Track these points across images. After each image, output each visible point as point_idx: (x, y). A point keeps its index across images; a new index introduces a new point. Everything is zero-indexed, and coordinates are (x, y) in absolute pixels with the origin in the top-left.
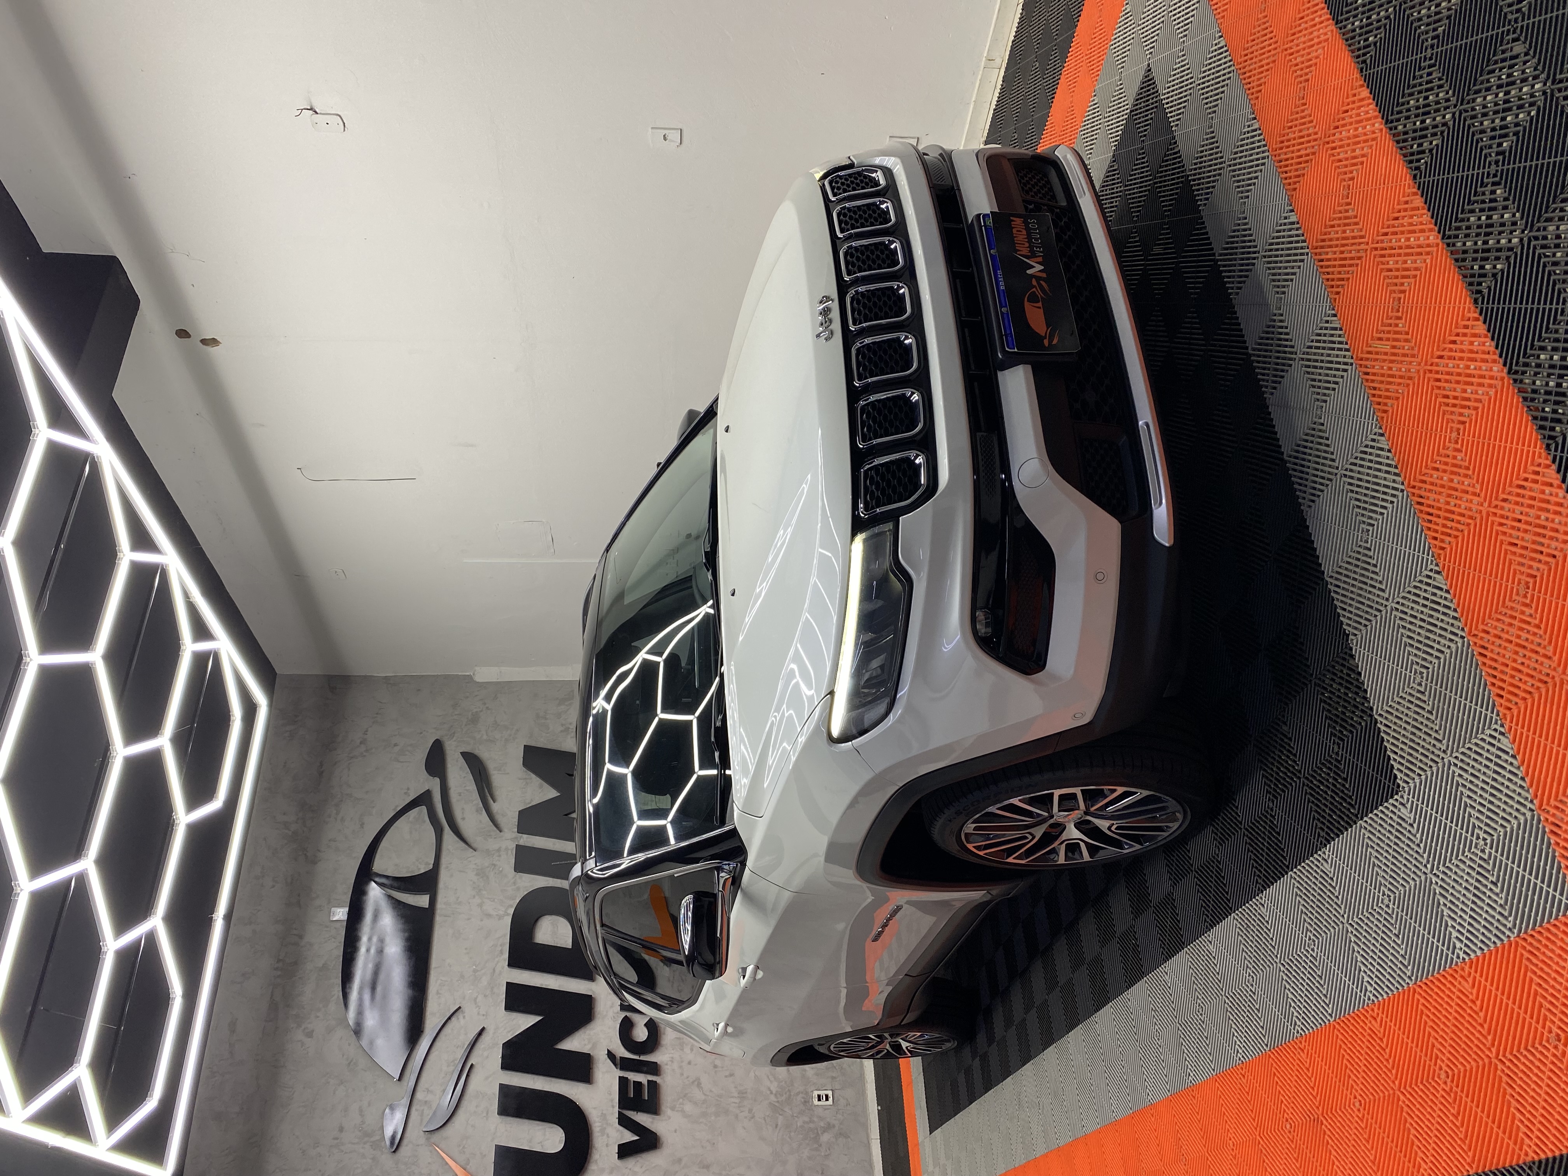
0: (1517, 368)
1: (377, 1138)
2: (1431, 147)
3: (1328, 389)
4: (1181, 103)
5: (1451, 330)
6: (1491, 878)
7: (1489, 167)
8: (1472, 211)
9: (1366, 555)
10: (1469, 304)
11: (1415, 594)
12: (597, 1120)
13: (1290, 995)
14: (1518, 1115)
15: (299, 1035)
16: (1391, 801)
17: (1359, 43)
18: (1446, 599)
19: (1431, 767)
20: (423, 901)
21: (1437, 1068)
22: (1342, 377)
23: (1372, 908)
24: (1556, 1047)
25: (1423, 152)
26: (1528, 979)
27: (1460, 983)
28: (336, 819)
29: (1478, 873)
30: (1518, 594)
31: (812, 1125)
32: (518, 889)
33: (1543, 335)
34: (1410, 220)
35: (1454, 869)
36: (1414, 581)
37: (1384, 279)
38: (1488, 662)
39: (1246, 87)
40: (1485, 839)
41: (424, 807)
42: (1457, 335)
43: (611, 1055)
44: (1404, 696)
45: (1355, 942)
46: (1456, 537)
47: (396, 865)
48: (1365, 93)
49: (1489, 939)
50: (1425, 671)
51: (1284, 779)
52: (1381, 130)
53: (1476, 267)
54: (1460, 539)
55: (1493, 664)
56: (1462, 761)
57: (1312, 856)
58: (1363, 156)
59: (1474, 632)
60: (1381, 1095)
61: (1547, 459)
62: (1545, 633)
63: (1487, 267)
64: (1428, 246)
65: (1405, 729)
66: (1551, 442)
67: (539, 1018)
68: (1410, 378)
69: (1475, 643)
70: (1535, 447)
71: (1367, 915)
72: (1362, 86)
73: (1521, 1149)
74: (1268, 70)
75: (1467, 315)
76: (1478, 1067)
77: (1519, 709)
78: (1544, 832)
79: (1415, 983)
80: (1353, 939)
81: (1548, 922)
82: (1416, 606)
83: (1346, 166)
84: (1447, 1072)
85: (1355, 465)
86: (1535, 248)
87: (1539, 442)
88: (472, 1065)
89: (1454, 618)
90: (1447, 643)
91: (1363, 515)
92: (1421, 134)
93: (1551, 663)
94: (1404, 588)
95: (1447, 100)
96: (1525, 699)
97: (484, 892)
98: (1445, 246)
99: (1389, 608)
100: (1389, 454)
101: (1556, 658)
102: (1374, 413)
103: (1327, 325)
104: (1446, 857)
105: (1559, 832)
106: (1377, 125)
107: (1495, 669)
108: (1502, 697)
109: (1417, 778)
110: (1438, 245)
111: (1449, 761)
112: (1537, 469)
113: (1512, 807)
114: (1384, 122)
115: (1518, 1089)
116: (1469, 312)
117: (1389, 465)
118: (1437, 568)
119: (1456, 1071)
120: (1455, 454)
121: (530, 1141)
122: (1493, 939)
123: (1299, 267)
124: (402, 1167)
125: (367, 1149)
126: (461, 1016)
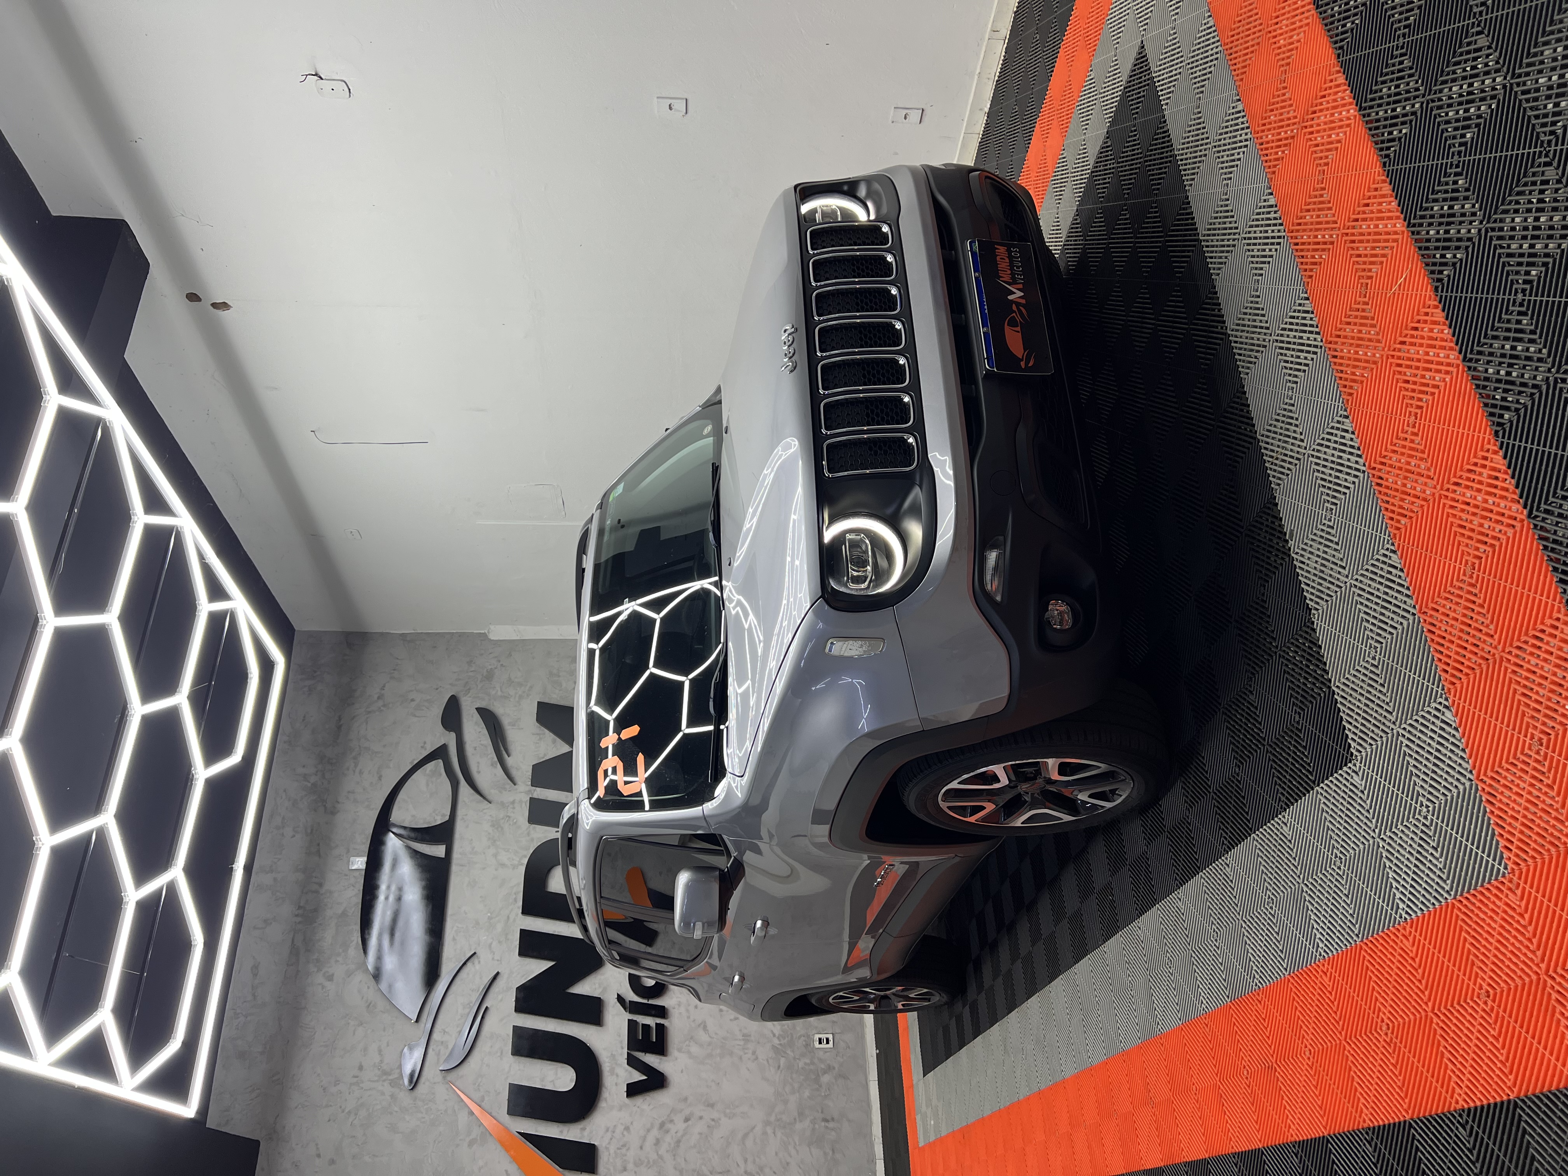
0: (1472, 356)
1: (396, 1076)
2: (1400, 135)
3: (1299, 370)
4: (1171, 82)
5: (1412, 318)
6: (1432, 843)
7: (1452, 158)
8: (1436, 201)
9: (1329, 533)
10: (1430, 292)
11: (1372, 572)
12: (607, 1060)
13: (1250, 950)
14: (1450, 1065)
15: (319, 978)
16: (1345, 769)
17: (1337, 28)
18: (1400, 577)
19: (1381, 737)
20: (439, 851)
21: (1379, 1021)
22: (1312, 359)
23: (1325, 869)
24: (1485, 1003)
25: (1393, 140)
26: (1462, 938)
27: (1402, 941)
28: (354, 771)
29: (1421, 838)
30: (1464, 575)
31: (812, 1067)
32: (532, 840)
33: (1496, 324)
34: (1379, 208)
35: (1400, 834)
36: (1372, 559)
37: (1354, 264)
38: (1437, 639)
39: (1232, 68)
40: (1427, 807)
41: (440, 761)
42: (1419, 321)
43: (620, 999)
44: (1360, 669)
45: (1309, 901)
46: (1411, 518)
47: (413, 816)
48: (1341, 79)
49: (1429, 901)
50: (1379, 646)
51: (1250, 746)
52: (1355, 116)
53: (1438, 256)
54: (1414, 520)
55: (1442, 641)
56: (1409, 732)
57: (1273, 819)
58: (1339, 141)
59: (1424, 609)
60: (1329, 1044)
61: (1495, 445)
62: (1488, 612)
63: (1448, 256)
64: (1396, 233)
65: (1359, 700)
66: (1499, 428)
67: (551, 964)
68: (1375, 363)
69: (1425, 621)
70: (1485, 433)
71: (1321, 876)
72: (1338, 72)
73: (1452, 1097)
74: (1252, 52)
75: (1428, 303)
76: (1415, 1020)
77: (1462, 683)
78: (1481, 801)
79: (1362, 941)
80: (1308, 898)
81: (1482, 886)
82: (1373, 584)
83: (1322, 151)
84: (1388, 1025)
85: (1322, 445)
86: (1491, 238)
87: (1488, 429)
88: (487, 1008)
89: (1407, 596)
90: (1401, 620)
91: (1328, 495)
92: (1393, 121)
93: (1492, 641)
94: (1363, 566)
95: (1417, 89)
96: (1467, 675)
97: (498, 843)
98: (1410, 234)
99: (1348, 584)
100: (1353, 436)
101: (1496, 637)
102: (1340, 395)
103: (1300, 308)
104: (1392, 822)
105: (1494, 802)
106: (1352, 111)
107: (1443, 645)
108: (1447, 672)
109: (1368, 747)
110: (1403, 232)
111: (1398, 732)
112: (1486, 454)
113: (1453, 777)
114: (1358, 108)
115: (1450, 1041)
116: (1430, 299)
117: (1352, 447)
118: (1393, 548)
119: (1396, 1023)
120: (1413, 437)
121: (542, 1080)
122: (1433, 900)
123: (1276, 250)
124: (420, 1104)
125: (386, 1087)
126: (476, 961)
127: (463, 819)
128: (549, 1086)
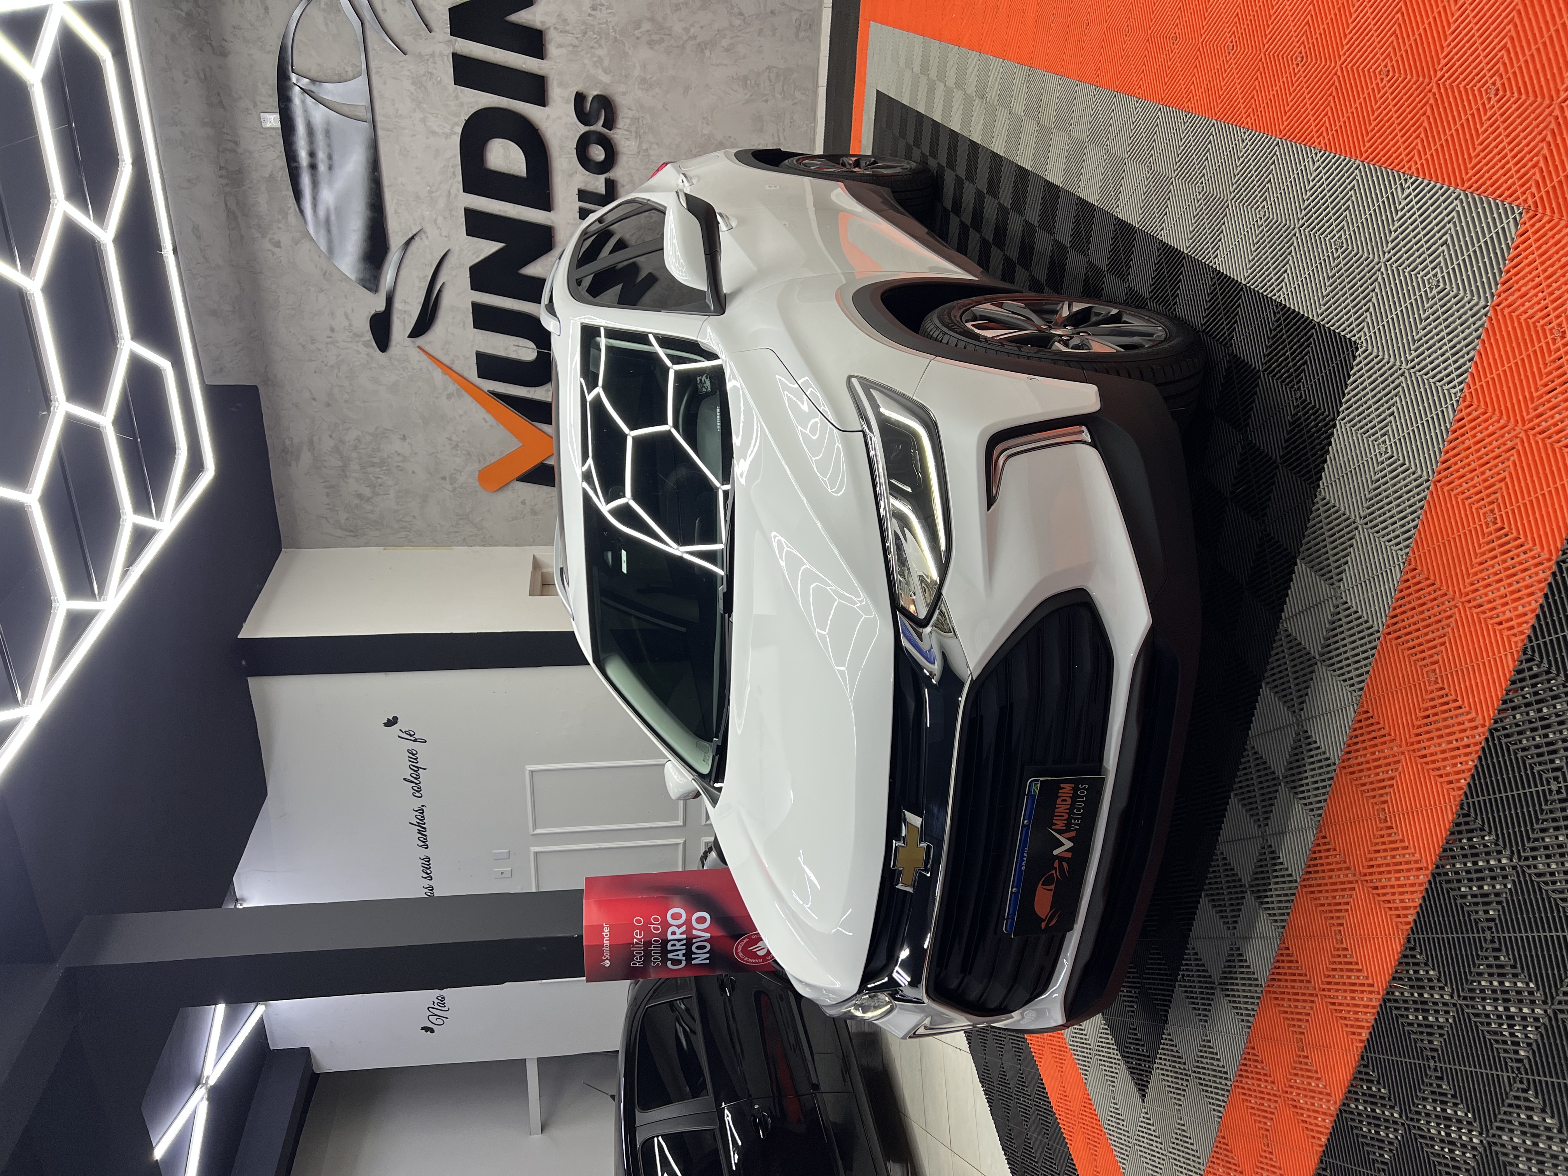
1: (367, 338)
15: (266, 244)
32: (462, 104)
47: (319, 65)
97: (425, 106)
124: (396, 363)
125: (361, 348)
126: (424, 236)
127: (378, 72)
128: (513, 355)
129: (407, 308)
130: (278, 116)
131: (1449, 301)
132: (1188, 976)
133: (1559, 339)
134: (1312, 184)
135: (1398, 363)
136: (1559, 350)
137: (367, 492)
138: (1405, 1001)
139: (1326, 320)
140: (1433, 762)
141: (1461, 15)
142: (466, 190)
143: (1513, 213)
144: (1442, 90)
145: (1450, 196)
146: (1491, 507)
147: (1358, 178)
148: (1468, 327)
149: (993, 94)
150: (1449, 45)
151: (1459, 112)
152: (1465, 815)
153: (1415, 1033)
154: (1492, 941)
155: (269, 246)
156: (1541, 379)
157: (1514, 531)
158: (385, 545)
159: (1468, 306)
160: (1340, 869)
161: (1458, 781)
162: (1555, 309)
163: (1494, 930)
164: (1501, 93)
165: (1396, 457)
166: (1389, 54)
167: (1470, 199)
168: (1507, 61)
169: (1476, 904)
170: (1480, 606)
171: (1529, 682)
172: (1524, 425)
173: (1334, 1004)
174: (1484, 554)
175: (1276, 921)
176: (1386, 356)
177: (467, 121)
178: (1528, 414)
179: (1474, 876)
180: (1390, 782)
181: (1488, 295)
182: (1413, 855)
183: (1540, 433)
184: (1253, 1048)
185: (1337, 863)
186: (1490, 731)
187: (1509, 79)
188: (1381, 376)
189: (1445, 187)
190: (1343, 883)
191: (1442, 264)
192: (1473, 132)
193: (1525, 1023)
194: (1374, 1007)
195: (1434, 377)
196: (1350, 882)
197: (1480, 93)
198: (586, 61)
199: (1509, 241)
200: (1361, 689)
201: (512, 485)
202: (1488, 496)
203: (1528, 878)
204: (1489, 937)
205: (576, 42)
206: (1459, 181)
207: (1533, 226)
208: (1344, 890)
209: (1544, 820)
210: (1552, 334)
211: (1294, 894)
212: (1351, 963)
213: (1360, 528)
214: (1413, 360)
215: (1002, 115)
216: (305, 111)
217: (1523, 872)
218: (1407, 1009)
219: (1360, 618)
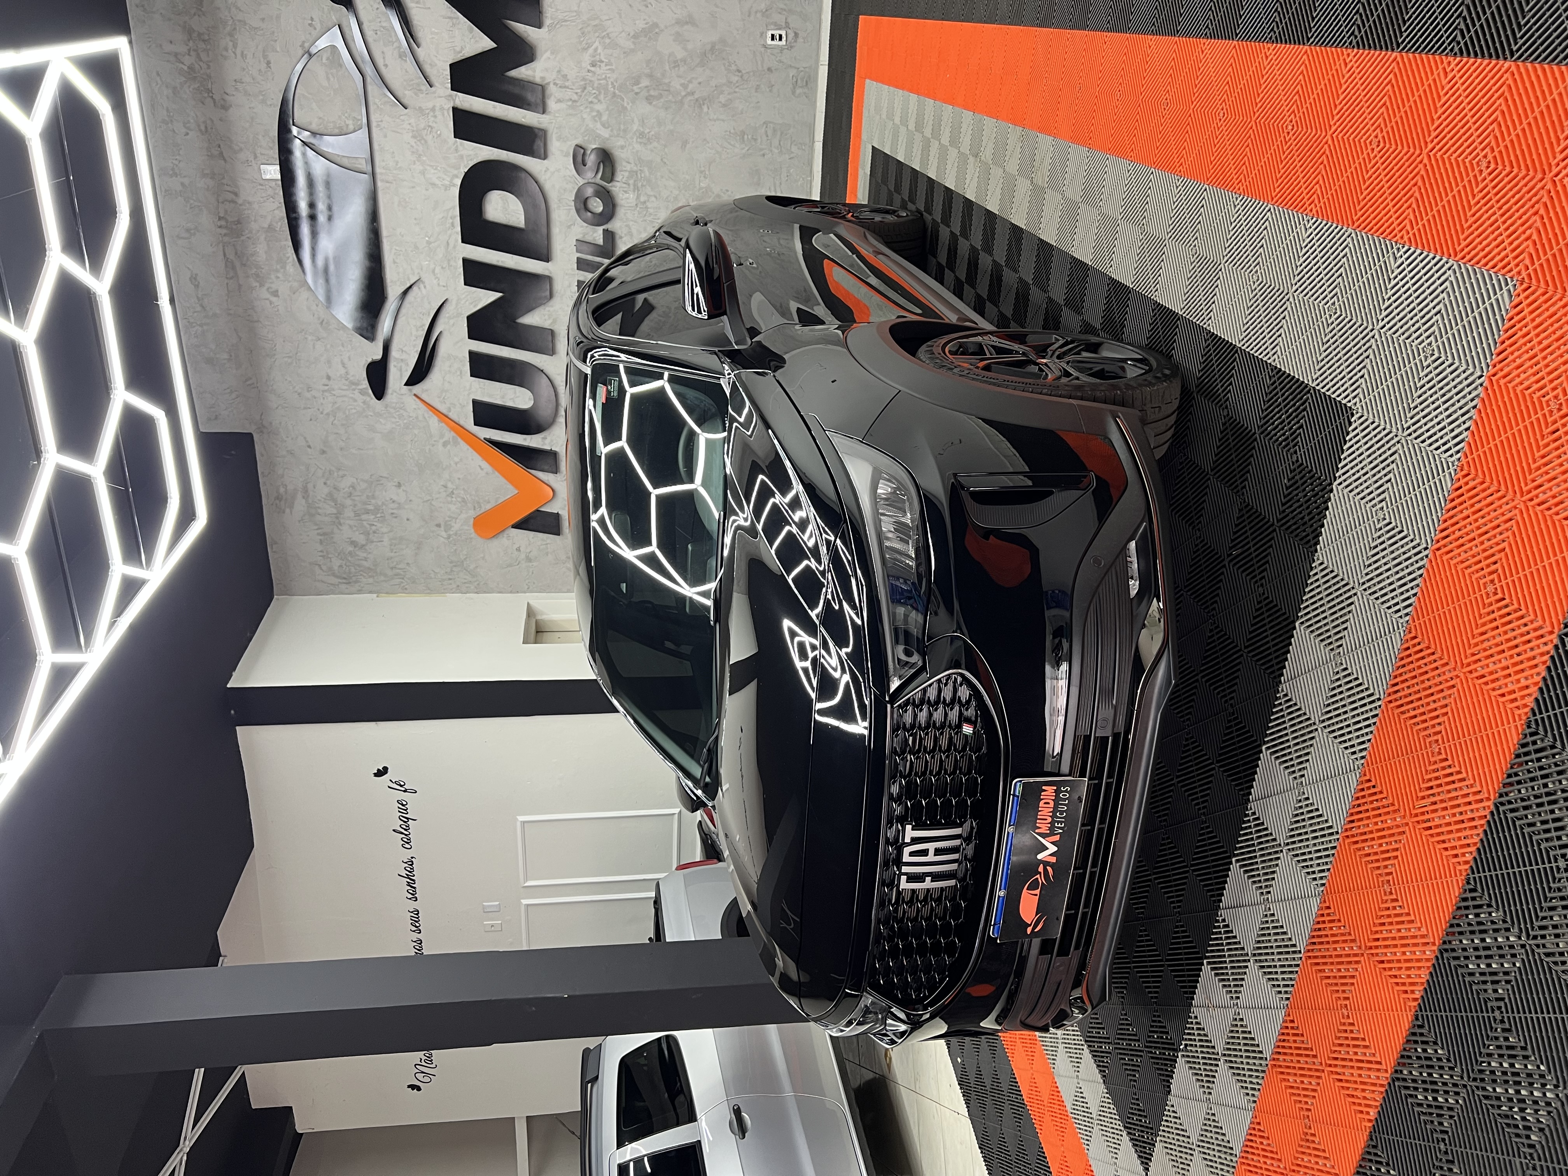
1: (364, 386)
12: (561, 384)
15: (264, 293)
28: (235, 54)
32: (461, 157)
47: (320, 118)
97: (424, 158)
124: (392, 411)
125: (357, 395)
126: (422, 286)
127: (378, 126)
128: (510, 404)
129: (404, 356)
130: (278, 167)
131: (1444, 370)
132: (1191, 1045)
133: (1555, 411)
134: (1304, 251)
135: (1394, 430)
136: (1555, 422)
137: (361, 539)
138: (1414, 1081)
139: (1321, 385)
140: (1438, 834)
141: (1451, 89)
142: (464, 241)
143: (1507, 284)
144: (1433, 162)
145: (1443, 266)
146: (1491, 577)
147: (1351, 245)
148: (1464, 397)
149: (987, 154)
150: (1439, 117)
151: (1450, 183)
152: (1471, 891)
153: (1425, 1114)
154: (1502, 1021)
155: (268, 296)
156: (1538, 451)
157: (1515, 602)
158: (378, 593)
159: (1463, 376)
160: (1345, 941)
161: (1463, 855)
162: (1551, 381)
163: (1503, 1009)
164: (1492, 166)
165: (1394, 524)
166: (1379, 126)
167: (1463, 270)
168: (1498, 135)
169: (1485, 982)
170: (1483, 676)
171: (1534, 756)
172: (1522, 496)
173: (1341, 1080)
174: (1484, 624)
175: (1280, 992)
176: (1382, 423)
177: (467, 174)
178: (1526, 485)
179: (1483, 953)
180: (1395, 854)
181: (1483, 365)
182: (1419, 929)
183: (1539, 505)
184: (1259, 1124)
185: (1342, 935)
186: (1495, 805)
187: (1500, 152)
188: (1377, 442)
189: (1438, 258)
190: (1348, 955)
191: (1437, 333)
192: (1465, 204)
193: (1536, 1107)
194: (1382, 1086)
195: (1430, 445)
196: (1356, 955)
197: (1472, 164)
198: (585, 116)
199: (1504, 313)
200: (1363, 757)
201: (507, 532)
202: (1488, 566)
203: (1537, 957)
204: (1499, 1017)
205: (575, 97)
206: (1451, 251)
207: (1527, 298)
208: (1350, 963)
209: (1552, 899)
210: (1548, 405)
211: (1298, 965)
212: (1357, 1039)
213: (1359, 594)
214: (1409, 428)
215: (997, 173)
216: (306, 163)
217: (1533, 951)
218: (1416, 1089)
219: (1360, 684)
